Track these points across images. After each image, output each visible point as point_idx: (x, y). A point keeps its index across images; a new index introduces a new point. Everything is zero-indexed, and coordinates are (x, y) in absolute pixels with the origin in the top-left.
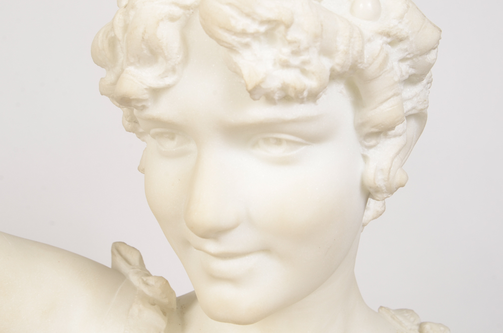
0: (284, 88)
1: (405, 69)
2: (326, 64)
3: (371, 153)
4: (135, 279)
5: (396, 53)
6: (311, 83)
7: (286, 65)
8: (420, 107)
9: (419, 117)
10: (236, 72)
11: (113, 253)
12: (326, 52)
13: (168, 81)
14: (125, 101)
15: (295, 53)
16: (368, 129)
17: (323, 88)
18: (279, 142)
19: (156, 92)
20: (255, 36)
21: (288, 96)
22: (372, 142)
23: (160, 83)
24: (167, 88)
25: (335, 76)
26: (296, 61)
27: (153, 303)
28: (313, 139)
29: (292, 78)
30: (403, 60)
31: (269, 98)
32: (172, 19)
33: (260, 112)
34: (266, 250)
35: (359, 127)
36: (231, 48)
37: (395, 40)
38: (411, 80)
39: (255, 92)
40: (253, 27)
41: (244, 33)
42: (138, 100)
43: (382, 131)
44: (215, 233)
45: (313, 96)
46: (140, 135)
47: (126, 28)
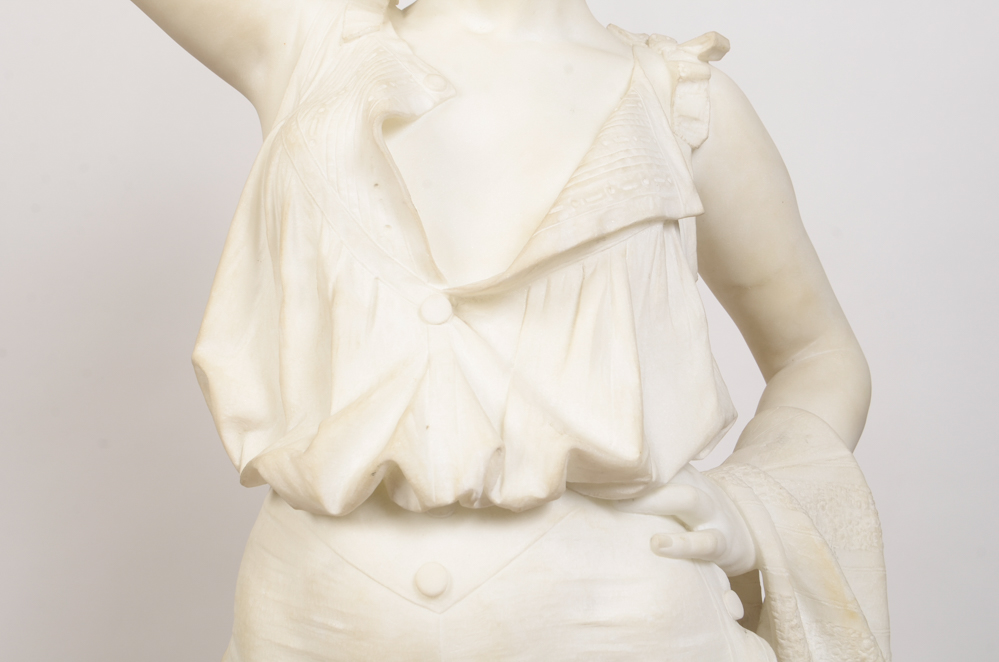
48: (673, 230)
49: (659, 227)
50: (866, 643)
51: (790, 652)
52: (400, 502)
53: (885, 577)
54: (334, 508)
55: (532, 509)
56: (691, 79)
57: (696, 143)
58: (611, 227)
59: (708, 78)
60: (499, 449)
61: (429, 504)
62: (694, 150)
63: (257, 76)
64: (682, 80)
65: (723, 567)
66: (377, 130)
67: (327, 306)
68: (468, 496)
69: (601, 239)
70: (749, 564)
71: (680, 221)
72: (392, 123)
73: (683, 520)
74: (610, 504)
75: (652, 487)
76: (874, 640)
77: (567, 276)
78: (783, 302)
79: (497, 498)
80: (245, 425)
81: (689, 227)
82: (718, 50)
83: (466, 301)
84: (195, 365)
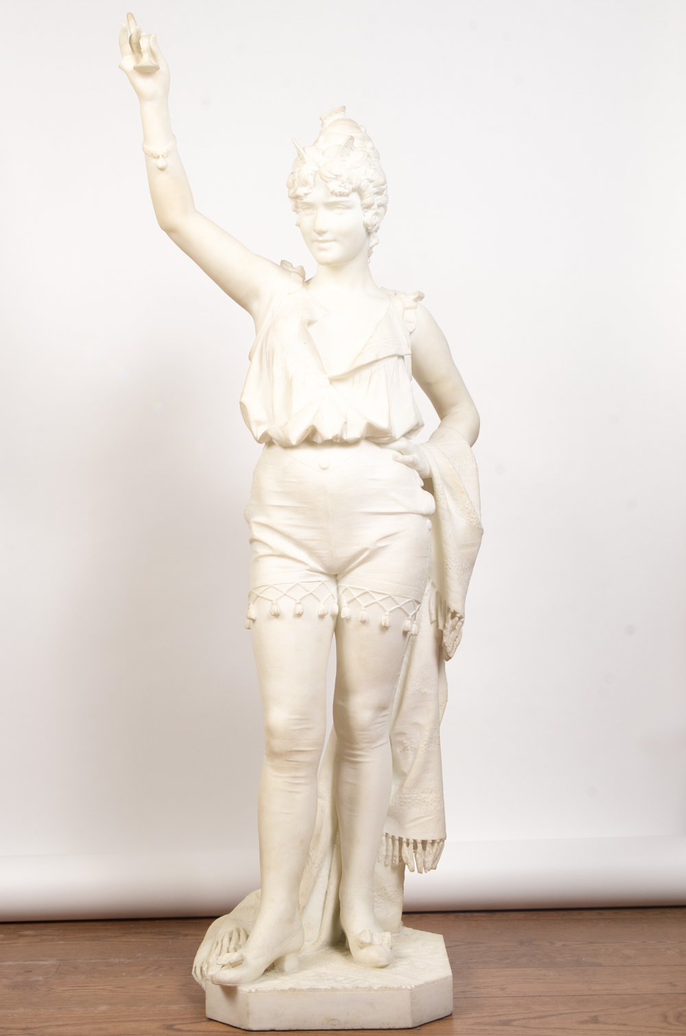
0: (340, 192)
1: (375, 190)
2: (351, 187)
3: (366, 214)
4: (291, 269)
5: (371, 185)
6: (347, 191)
7: (340, 186)
8: (383, 203)
9: (383, 205)
10: (328, 189)
11: (281, 263)
12: (351, 183)
13: (310, 191)
14: (296, 198)
15: (343, 183)
16: (364, 206)
17: (350, 193)
18: (339, 208)
19: (306, 194)
20: (333, 179)
21: (341, 195)
22: (366, 210)
23: (306, 192)
24: (309, 193)
25: (354, 190)
26: (343, 185)
27: (298, 273)
28: (348, 208)
29: (342, 190)
30: (374, 187)
31: (336, 195)
32: (311, 174)
33: (334, 199)
34: (335, 240)
35: (362, 205)
36: (327, 182)
37: (371, 181)
38: (379, 193)
39: (332, 193)
40: (332, 176)
41: (330, 178)
42: (301, 197)
43: (368, 207)
44: (321, 233)
45: (348, 195)
46: (297, 212)
47: (298, 177)
48: (401, 360)
49: (396, 358)
50: (468, 502)
51: (441, 502)
52: (315, 440)
53: (479, 486)
54: (294, 442)
55: (355, 443)
56: (410, 308)
57: (411, 331)
58: (380, 357)
59: (416, 308)
60: (346, 422)
61: (324, 439)
62: (411, 333)
63: (255, 306)
64: (406, 309)
65: (418, 471)
66: (306, 326)
67: (289, 383)
68: (336, 437)
69: (377, 361)
70: (427, 473)
71: (405, 357)
72: (310, 323)
73: (402, 451)
74: (379, 444)
75: (393, 440)
76: (471, 502)
77: (366, 372)
78: (445, 389)
79: (345, 437)
80: (259, 423)
81: (408, 359)
82: (420, 297)
83: (334, 380)
84: (241, 403)
